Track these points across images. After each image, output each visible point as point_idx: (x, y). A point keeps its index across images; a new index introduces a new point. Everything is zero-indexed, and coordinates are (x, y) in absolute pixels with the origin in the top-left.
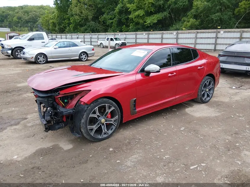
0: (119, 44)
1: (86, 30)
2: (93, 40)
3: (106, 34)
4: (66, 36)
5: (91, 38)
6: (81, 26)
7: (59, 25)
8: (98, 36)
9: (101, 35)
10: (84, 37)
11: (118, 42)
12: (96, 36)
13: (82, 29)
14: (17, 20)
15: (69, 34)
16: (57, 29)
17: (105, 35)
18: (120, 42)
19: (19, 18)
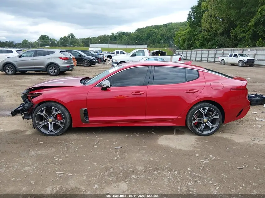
0: (243, 61)
1: (213, 45)
2: (217, 56)
3: (233, 50)
4: (191, 51)
5: (216, 54)
6: (208, 41)
7: (188, 41)
8: (223, 52)
9: (227, 50)
10: (208, 52)
11: (242, 59)
12: (221, 52)
13: (209, 44)
14: (160, 37)
15: (194, 50)
16: (185, 45)
17: (231, 50)
18: (245, 59)
19: (162, 35)
